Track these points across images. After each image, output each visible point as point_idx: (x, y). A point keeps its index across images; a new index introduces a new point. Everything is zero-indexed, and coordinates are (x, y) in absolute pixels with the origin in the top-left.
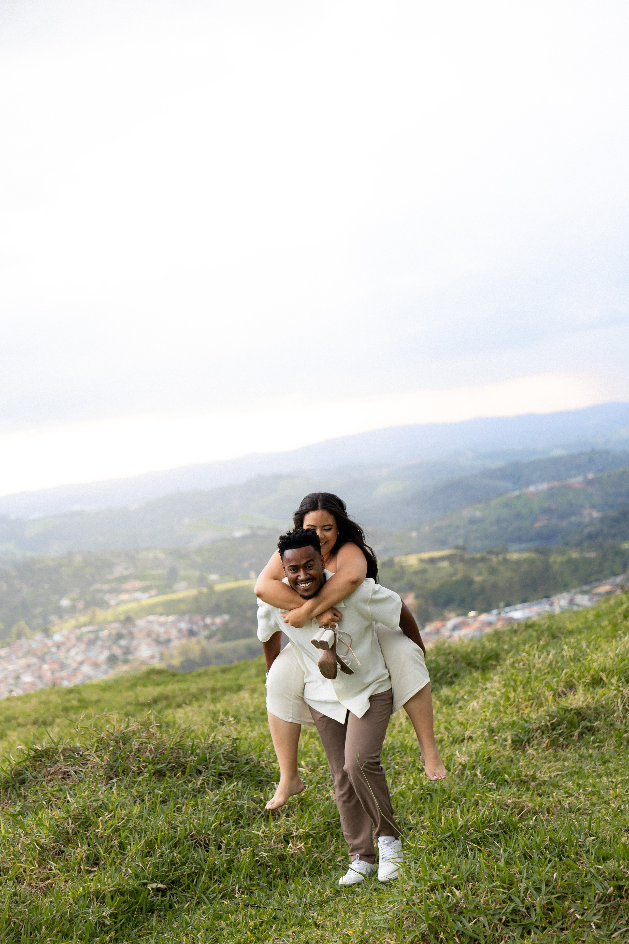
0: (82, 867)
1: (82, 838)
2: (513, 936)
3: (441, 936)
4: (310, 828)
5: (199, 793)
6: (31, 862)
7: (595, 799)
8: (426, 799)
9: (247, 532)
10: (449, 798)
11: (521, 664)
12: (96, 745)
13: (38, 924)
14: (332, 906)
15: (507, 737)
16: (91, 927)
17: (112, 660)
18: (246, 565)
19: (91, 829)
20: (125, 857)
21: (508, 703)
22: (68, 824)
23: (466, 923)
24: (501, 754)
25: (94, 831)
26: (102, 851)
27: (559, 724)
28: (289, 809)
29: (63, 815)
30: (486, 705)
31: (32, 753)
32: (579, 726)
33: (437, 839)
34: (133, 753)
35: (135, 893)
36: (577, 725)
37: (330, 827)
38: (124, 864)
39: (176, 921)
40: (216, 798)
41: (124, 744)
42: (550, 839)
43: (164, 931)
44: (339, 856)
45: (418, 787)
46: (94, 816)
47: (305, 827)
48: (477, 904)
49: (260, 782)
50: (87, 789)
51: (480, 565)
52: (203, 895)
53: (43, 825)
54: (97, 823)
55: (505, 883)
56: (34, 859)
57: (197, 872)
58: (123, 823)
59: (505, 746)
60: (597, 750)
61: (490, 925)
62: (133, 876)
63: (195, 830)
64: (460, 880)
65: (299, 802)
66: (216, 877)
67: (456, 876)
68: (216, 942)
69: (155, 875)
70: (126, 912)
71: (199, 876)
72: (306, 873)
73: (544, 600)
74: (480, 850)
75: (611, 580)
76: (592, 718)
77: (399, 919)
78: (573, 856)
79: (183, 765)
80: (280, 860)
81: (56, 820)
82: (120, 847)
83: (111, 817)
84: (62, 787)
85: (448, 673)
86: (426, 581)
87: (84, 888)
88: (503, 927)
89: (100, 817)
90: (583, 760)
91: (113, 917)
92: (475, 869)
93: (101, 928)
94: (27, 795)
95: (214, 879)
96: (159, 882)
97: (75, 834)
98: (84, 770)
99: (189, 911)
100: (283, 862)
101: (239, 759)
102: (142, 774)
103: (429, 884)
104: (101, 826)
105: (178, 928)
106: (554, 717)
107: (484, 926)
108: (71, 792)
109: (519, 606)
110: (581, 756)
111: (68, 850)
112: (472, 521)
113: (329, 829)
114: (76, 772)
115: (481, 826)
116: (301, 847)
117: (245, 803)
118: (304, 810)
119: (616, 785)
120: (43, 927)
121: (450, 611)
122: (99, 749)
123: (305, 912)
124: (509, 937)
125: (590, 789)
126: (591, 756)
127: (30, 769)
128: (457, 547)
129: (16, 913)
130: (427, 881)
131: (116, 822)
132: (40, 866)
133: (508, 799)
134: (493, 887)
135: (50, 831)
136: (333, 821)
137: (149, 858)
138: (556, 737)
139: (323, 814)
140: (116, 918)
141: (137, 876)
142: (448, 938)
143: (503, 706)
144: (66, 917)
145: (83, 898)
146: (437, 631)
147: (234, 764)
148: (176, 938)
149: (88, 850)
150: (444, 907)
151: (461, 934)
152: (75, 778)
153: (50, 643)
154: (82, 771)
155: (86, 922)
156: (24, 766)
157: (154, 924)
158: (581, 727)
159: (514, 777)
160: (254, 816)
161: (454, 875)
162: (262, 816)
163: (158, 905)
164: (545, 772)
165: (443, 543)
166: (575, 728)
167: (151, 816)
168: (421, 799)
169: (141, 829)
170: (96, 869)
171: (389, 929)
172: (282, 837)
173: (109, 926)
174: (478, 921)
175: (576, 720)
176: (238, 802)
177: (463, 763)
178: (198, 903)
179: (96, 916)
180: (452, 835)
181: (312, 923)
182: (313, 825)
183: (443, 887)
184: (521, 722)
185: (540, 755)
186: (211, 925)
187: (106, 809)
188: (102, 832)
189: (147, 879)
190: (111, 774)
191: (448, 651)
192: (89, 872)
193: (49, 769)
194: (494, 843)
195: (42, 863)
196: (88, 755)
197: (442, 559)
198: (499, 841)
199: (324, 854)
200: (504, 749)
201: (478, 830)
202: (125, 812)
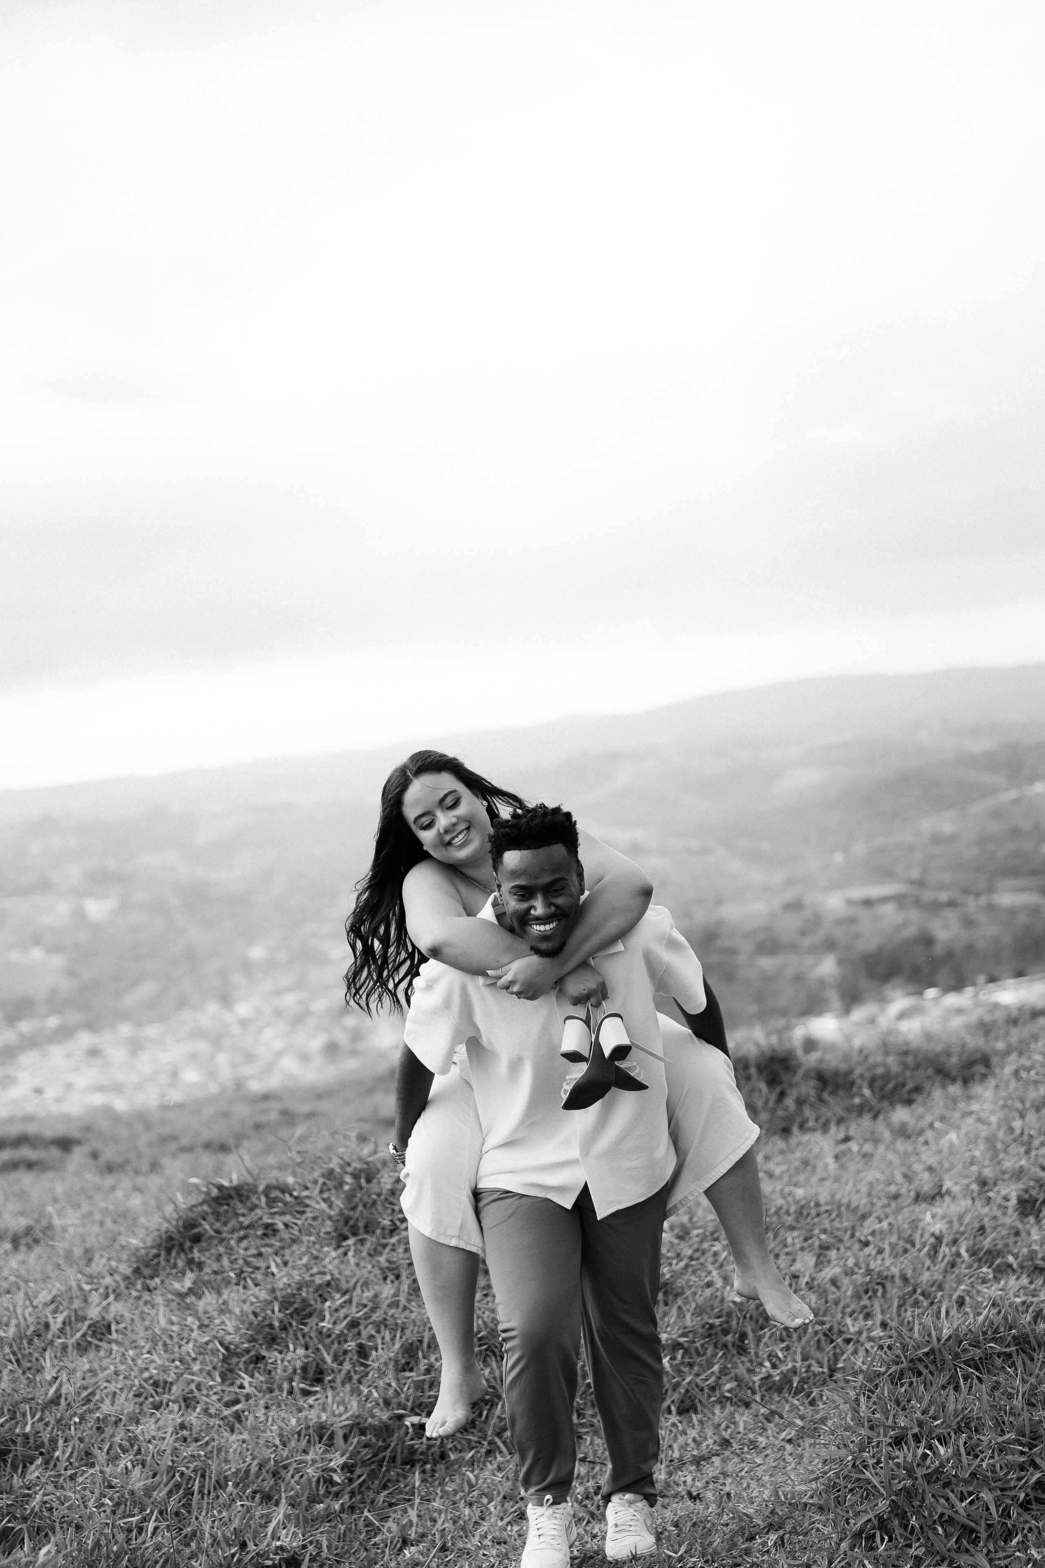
0: (294, 1384)
1: (295, 1335)
2: (1038, 1528)
3: (913, 1521)
4: (680, 1332)
6: (209, 1373)
8: (875, 1292)
10: (915, 1290)
11: (1032, 1073)
12: (321, 1180)
13: (221, 1477)
14: (716, 1464)
15: (1009, 1193)
16: (310, 1485)
17: (332, 1050)
19: (312, 1321)
20: (368, 1370)
21: (1012, 1137)
22: (273, 1312)
23: (956, 1502)
24: (1000, 1222)
25: (317, 1324)
26: (328, 1359)
29: (263, 1295)
30: (972, 1140)
31: (215, 1192)
33: (906, 1357)
34: (382, 1197)
35: (384, 1431)
37: (713, 1331)
38: (365, 1381)
39: (452, 1481)
41: (369, 1181)
43: (431, 1497)
44: (728, 1382)
45: (862, 1271)
46: (315, 1300)
47: (672, 1330)
48: (975, 1469)
50: (303, 1254)
51: (948, 912)
52: (497, 1440)
53: (230, 1312)
54: (322, 1311)
55: (1024, 1436)
56: (215, 1368)
58: (366, 1313)
59: (1006, 1207)
61: (997, 1506)
62: (381, 1401)
63: (486, 1328)
64: (945, 1428)
67: (939, 1422)
68: (520, 1518)
69: (418, 1402)
70: (368, 1462)
71: (492, 1406)
74: (979, 1379)
77: (838, 1491)
81: (252, 1304)
82: (358, 1352)
83: (345, 1302)
84: (263, 1250)
85: (904, 1085)
86: (857, 936)
87: (298, 1419)
88: (1021, 1511)
89: (326, 1300)
91: (346, 1471)
92: (972, 1411)
93: (327, 1487)
94: (204, 1262)
96: (424, 1414)
97: (284, 1328)
98: (299, 1222)
99: (473, 1465)
102: (397, 1231)
103: (892, 1433)
104: (328, 1317)
105: (455, 1492)
107: (988, 1509)
108: (278, 1260)
109: (1011, 982)
111: (272, 1355)
112: (937, 839)
113: (710, 1335)
114: (286, 1225)
115: (981, 1338)
118: (670, 1302)
120: (230, 1483)
121: (895, 987)
122: (325, 1188)
123: (670, 1474)
124: (1030, 1528)
127: (211, 1218)
128: (912, 882)
129: (185, 1458)
130: (889, 1427)
131: (354, 1311)
132: (224, 1380)
133: (1016, 1296)
134: (1003, 1442)
135: (243, 1322)
136: (717, 1322)
137: (407, 1374)
139: (700, 1311)
140: (352, 1472)
141: (387, 1403)
142: (924, 1526)
143: (1002, 1142)
144: (267, 1468)
145: (296, 1436)
148: (453, 1509)
149: (306, 1357)
150: (919, 1472)
151: (946, 1521)
152: (285, 1235)
153: (229, 1017)
154: (296, 1224)
155: (301, 1477)
156: (199, 1213)
157: (417, 1484)
159: (1023, 1261)
161: (935, 1418)
163: (422, 1453)
165: (887, 874)
167: (413, 1304)
168: (866, 1292)
169: (396, 1324)
170: (317, 1389)
171: (821, 1508)
173: (339, 1484)
174: (978, 1499)
177: (937, 1232)
178: (489, 1453)
179: (318, 1468)
180: (932, 1351)
181: (684, 1493)
182: (685, 1328)
183: (917, 1439)
184: (1033, 1169)
186: (511, 1490)
187: (338, 1289)
188: (330, 1326)
189: (405, 1408)
190: (346, 1231)
192: (306, 1393)
193: (241, 1219)
194: (1003, 1367)
195: (228, 1375)
196: (308, 1197)
197: (885, 900)
198: (1013, 1365)
199: (703, 1377)
200: (1004, 1214)
201: (976, 1344)
202: (368, 1294)
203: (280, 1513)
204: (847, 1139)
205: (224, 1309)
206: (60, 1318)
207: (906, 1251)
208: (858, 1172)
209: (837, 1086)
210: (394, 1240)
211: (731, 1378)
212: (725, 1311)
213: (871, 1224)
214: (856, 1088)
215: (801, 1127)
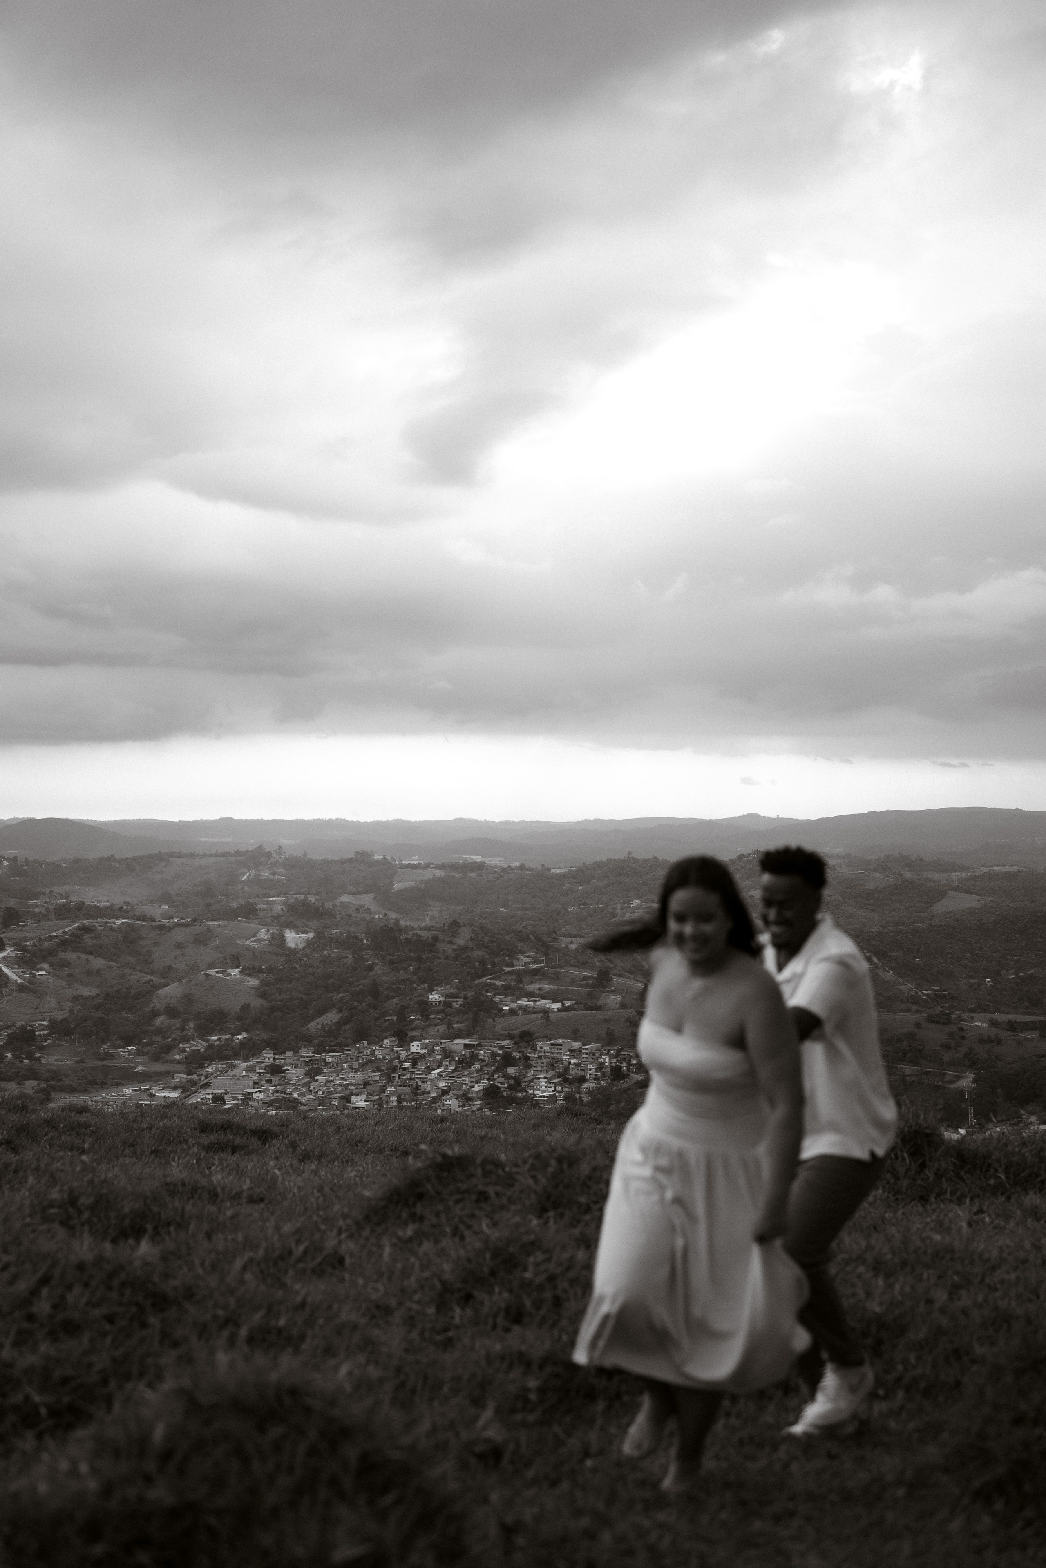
0: (498, 1321)
1: (502, 1281)
12: (530, 1161)
19: (517, 1271)
22: (485, 1259)
25: (521, 1274)
26: (528, 1304)
31: (439, 1159)
41: (570, 1166)
45: (990, 1307)
46: (521, 1254)
54: (526, 1264)
83: (546, 1259)
84: (476, 1212)
89: (530, 1255)
91: (540, 1392)
93: (524, 1403)
94: (425, 1216)
97: (493, 1274)
98: (508, 1193)
104: (530, 1269)
111: (481, 1295)
114: (498, 1194)
122: (533, 1167)
127: (434, 1181)
131: (552, 1268)
135: (458, 1265)
140: (544, 1394)
145: (500, 1359)
149: (510, 1300)
152: (496, 1202)
153: (403, 1054)
156: (425, 1175)
168: (993, 1324)
170: (517, 1327)
173: (534, 1402)
187: (540, 1248)
188: (532, 1277)
190: (548, 1204)
192: (507, 1329)
193: (459, 1185)
195: (442, 1306)
196: (518, 1173)
197: (1028, 1026)
202: (565, 1255)
203: (488, 1414)
204: (980, 1211)
205: (442, 1253)
206: (302, 1248)
208: (990, 1237)
209: (975, 1166)
210: (587, 1217)
213: (1000, 1274)
214: (992, 1171)
215: (938, 1196)
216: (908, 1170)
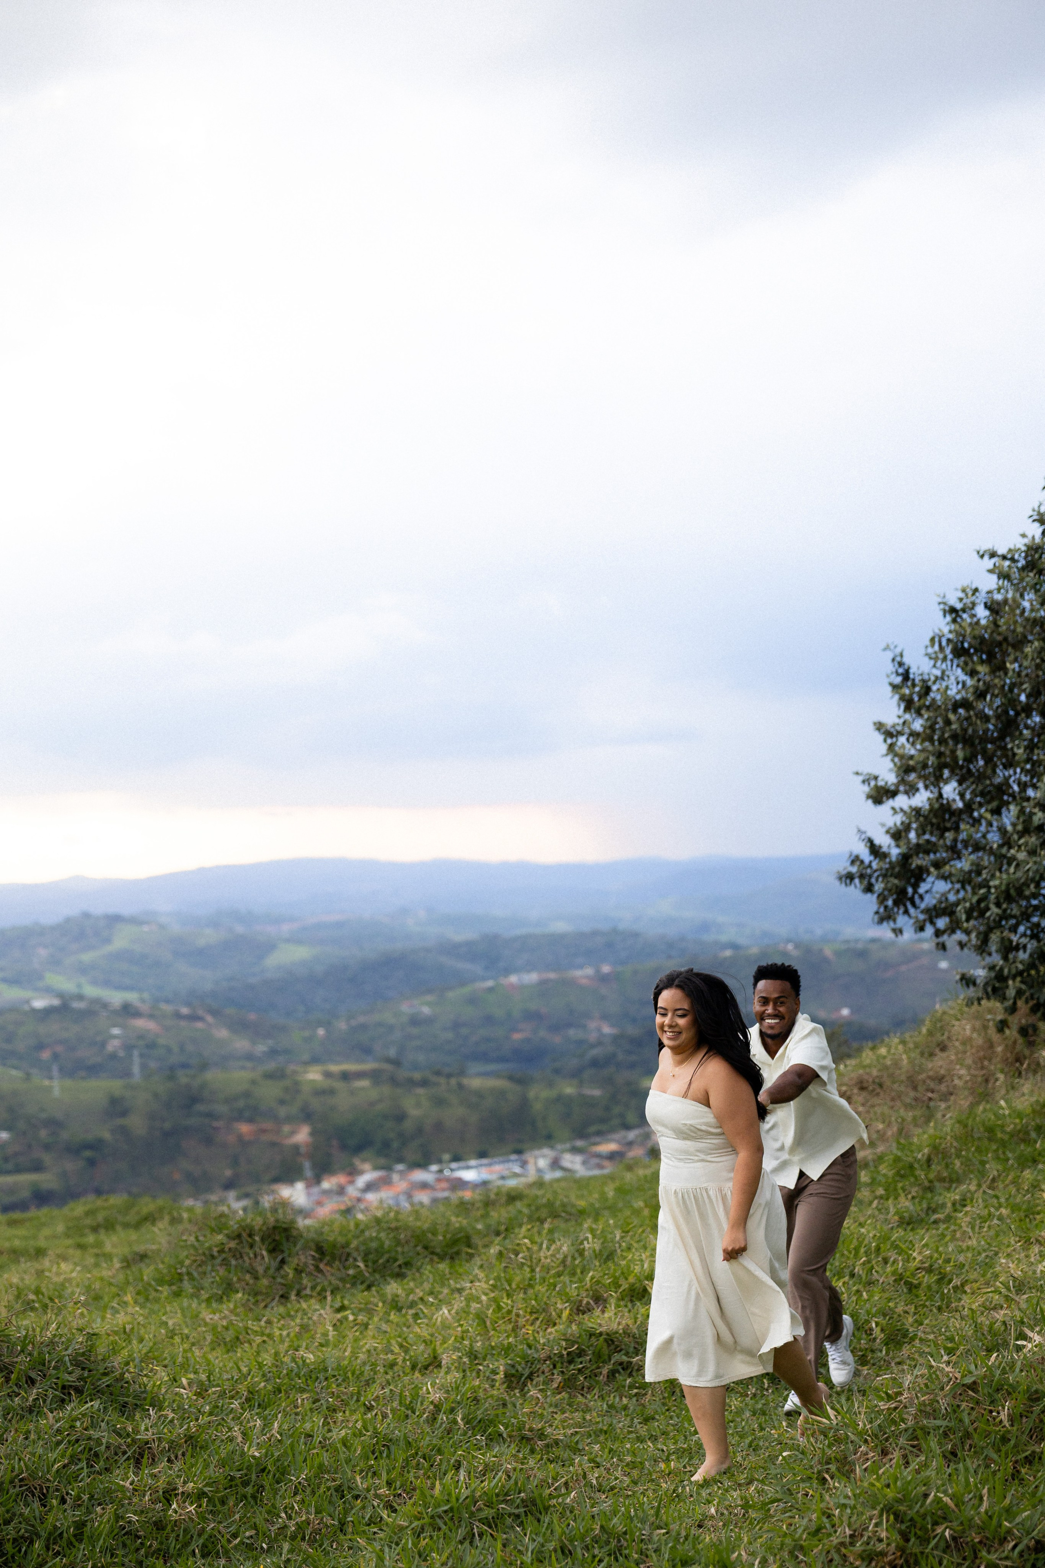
4: (204, 1482)
5: (30, 1413)
7: (635, 1473)
8: (381, 1453)
9: (56, 1002)
10: (417, 1454)
11: (520, 1256)
15: (497, 1367)
18: (46, 1055)
21: (500, 1315)
24: (489, 1394)
27: (581, 1353)
28: (169, 1450)
30: (463, 1316)
32: (610, 1360)
33: (427, 1513)
36: (606, 1357)
37: (233, 1483)
40: (58, 1425)
42: (602, 1527)
44: (247, 1529)
45: (369, 1433)
47: (197, 1480)
49: (124, 1405)
51: (420, 1091)
57: (27, 1538)
59: (493, 1380)
60: (634, 1399)
63: (26, 1470)
65: (186, 1442)
66: (57, 1548)
71: (31, 1542)
72: (197, 1551)
73: (514, 1157)
74: (492, 1536)
75: (621, 1134)
76: (631, 1350)
78: (636, 1556)
79: (7, 1368)
80: (158, 1529)
85: (396, 1260)
86: (333, 1108)
90: (614, 1412)
95: (54, 1549)
100: (162, 1532)
101: (92, 1367)
106: (573, 1343)
109: (473, 1162)
110: (611, 1407)
112: (415, 1021)
113: (231, 1487)
115: (495, 1499)
116: (191, 1511)
117: (103, 1435)
118: (196, 1454)
119: (669, 1455)
121: (364, 1160)
125: (628, 1459)
126: (625, 1408)
128: (388, 1060)
133: (508, 1463)
136: (238, 1475)
138: (573, 1375)
139: (222, 1464)
143: (491, 1319)
146: (341, 1191)
147: (86, 1374)
158: (612, 1362)
159: (512, 1431)
160: (116, 1458)
162: (128, 1459)
164: (557, 1427)
165: (364, 1052)
166: (604, 1362)
168: (373, 1453)
172: (161, 1493)
175: (605, 1350)
176: (92, 1432)
177: (436, 1401)
180: (451, 1509)
182: (208, 1479)
184: (521, 1347)
185: (548, 1400)
191: (393, 1225)
194: (513, 1527)
197: (360, 1075)
198: (521, 1524)
199: (225, 1524)
200: (493, 1386)
201: (489, 1505)
204: (342, 1308)
207: (407, 1416)
208: (356, 1340)
209: (334, 1257)
211: (251, 1526)
212: (246, 1465)
213: (375, 1390)
214: (351, 1260)
215: (298, 1294)
216: (267, 1269)
